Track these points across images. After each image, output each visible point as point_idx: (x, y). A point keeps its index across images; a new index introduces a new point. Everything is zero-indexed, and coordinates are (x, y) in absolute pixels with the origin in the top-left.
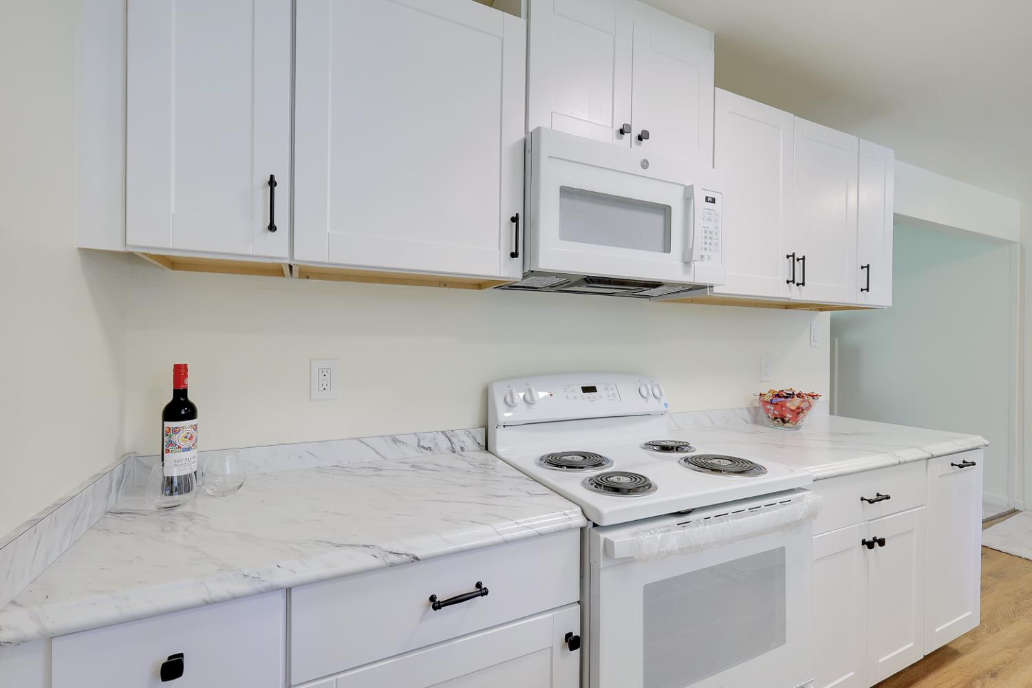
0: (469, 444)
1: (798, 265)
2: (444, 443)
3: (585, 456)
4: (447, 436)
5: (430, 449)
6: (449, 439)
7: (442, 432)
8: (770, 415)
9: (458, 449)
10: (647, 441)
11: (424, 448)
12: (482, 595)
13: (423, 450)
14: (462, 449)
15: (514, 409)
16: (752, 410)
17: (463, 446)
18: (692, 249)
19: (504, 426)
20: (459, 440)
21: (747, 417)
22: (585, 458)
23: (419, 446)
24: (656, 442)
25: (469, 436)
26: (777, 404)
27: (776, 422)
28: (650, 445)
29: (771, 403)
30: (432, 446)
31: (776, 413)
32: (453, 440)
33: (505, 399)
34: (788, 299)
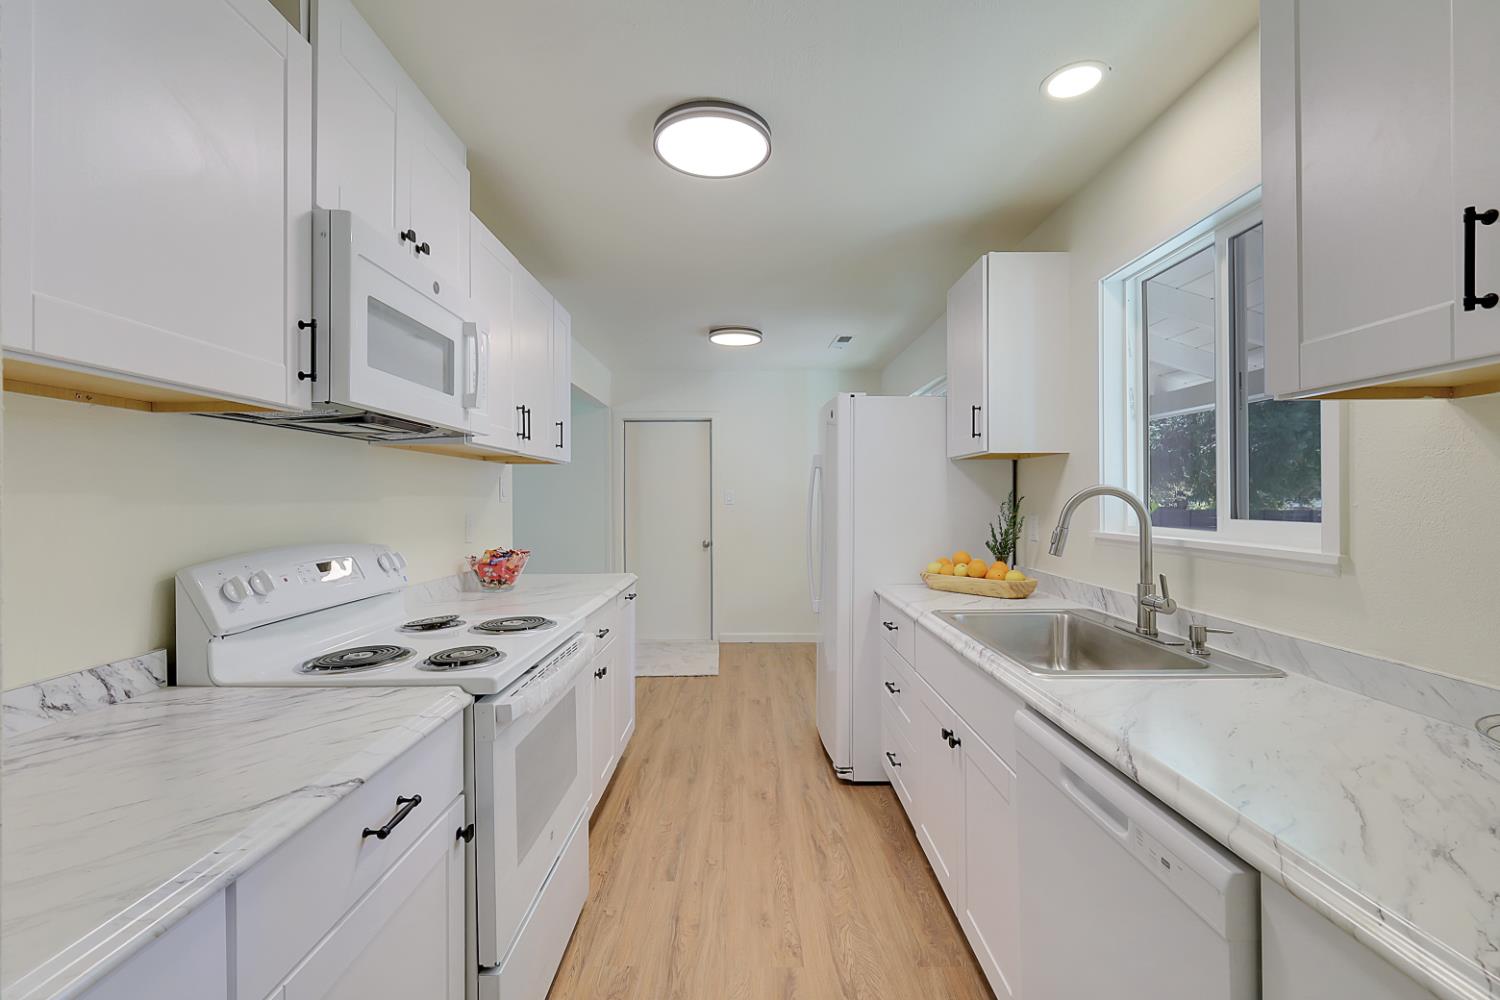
0: (140, 682)
1: (526, 414)
2: (93, 691)
3: (374, 650)
4: (99, 678)
5: (67, 707)
6: (103, 680)
7: (91, 671)
8: (486, 578)
9: (119, 695)
10: (405, 623)
11: (54, 707)
12: (416, 804)
13: (52, 712)
14: (128, 694)
15: (240, 607)
16: (462, 576)
17: (127, 688)
18: (475, 394)
19: (223, 637)
20: (122, 680)
21: (457, 583)
22: (375, 653)
23: (43, 706)
24: (417, 622)
25: (139, 669)
26: (496, 565)
27: (492, 585)
28: (410, 626)
29: (490, 564)
30: (70, 700)
31: (494, 574)
32: (110, 680)
33: (222, 591)
34: (516, 452)
